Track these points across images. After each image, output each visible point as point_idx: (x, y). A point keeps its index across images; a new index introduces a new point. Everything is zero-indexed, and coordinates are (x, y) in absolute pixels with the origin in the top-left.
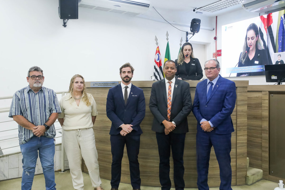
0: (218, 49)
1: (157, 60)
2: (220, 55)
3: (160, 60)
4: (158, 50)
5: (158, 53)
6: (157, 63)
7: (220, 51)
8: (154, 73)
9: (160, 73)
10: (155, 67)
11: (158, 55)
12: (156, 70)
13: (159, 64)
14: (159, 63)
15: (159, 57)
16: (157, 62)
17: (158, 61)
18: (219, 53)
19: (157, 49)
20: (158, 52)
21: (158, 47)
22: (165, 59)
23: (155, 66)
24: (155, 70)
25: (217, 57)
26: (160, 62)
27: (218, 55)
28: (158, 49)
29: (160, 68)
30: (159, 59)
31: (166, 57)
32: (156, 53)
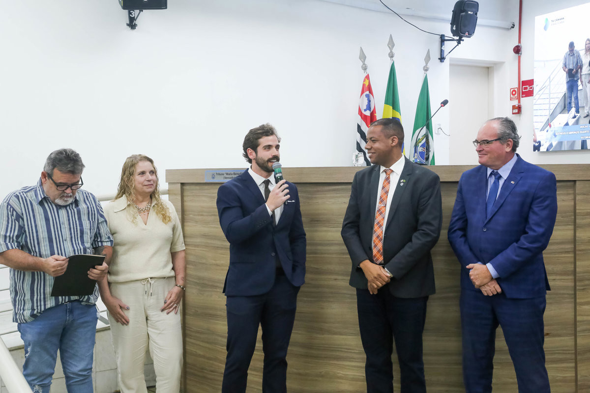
0: (524, 78)
1: (365, 110)
2: (530, 94)
3: (372, 110)
4: (367, 84)
5: (367, 92)
6: (364, 118)
7: (530, 82)
8: (357, 142)
10: (359, 127)
11: (367, 96)
12: (362, 135)
13: (369, 120)
14: (370, 118)
15: (369, 101)
16: (366, 116)
17: (368, 113)
18: (526, 88)
19: (364, 81)
20: (367, 89)
21: (368, 77)
22: (384, 107)
23: (360, 124)
24: (359, 135)
25: (522, 99)
26: (373, 114)
27: (523, 93)
28: (367, 82)
30: (369, 108)
31: (387, 102)
32: (363, 92)
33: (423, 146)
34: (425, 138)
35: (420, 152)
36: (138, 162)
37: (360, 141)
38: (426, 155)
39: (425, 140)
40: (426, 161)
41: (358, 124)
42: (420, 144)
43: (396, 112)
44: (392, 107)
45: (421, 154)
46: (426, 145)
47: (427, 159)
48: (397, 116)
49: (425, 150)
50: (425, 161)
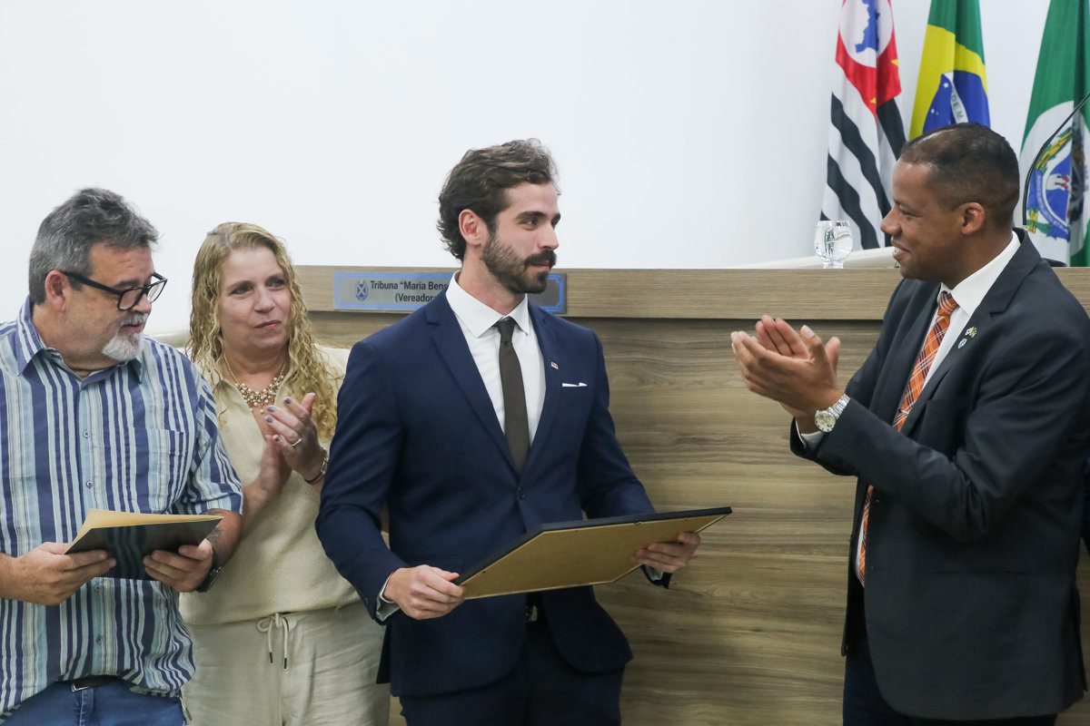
1: (860, 48)
3: (884, 44)
6: (855, 73)
8: (830, 159)
9: (885, 163)
10: (837, 105)
12: (850, 135)
13: (871, 82)
14: (875, 73)
15: (875, 16)
16: (861, 68)
17: (868, 59)
22: (928, 34)
23: (839, 97)
24: (835, 134)
26: (886, 60)
29: (888, 116)
30: (872, 38)
31: (936, 19)
33: (1060, 170)
34: (1069, 145)
35: (1049, 193)
36: (228, 254)
37: (841, 154)
38: (1073, 199)
39: (1067, 149)
40: (1071, 222)
41: (833, 97)
42: (1052, 165)
43: (970, 53)
44: (952, 37)
45: (1056, 198)
46: (1072, 163)
47: (1076, 214)
48: (973, 64)
49: (1069, 184)
50: (1066, 223)
